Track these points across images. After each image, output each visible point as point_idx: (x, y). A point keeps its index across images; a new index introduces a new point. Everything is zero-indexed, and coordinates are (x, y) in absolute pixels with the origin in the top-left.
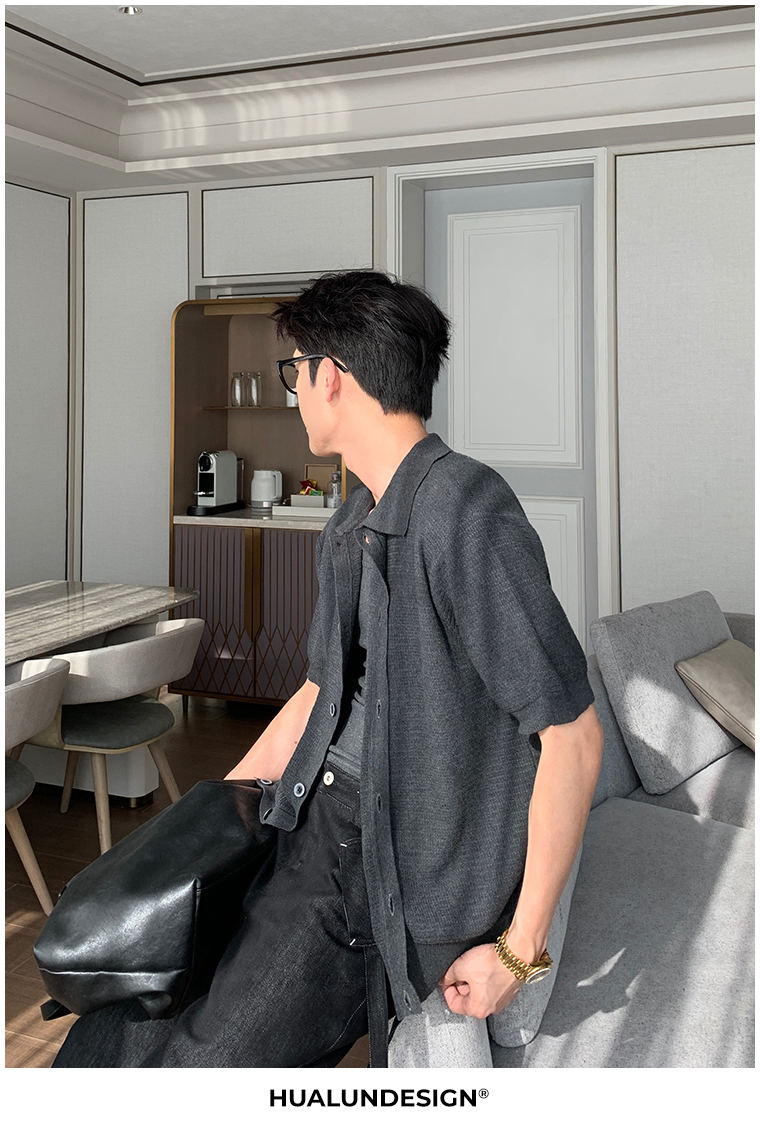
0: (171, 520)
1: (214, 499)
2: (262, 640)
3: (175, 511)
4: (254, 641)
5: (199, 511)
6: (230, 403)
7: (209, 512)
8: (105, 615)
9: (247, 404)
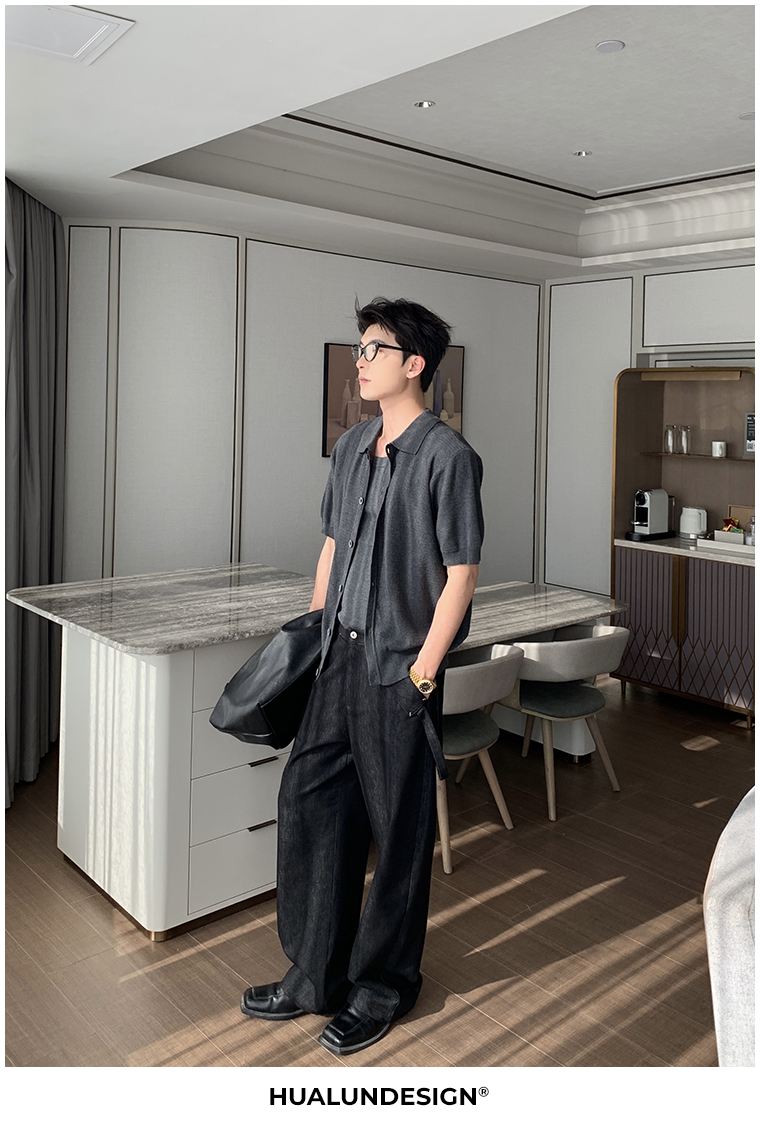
0: (613, 542)
1: (648, 528)
2: (687, 648)
3: (615, 536)
4: (680, 647)
5: (635, 536)
6: (663, 451)
7: (644, 538)
8: (554, 616)
9: (678, 451)
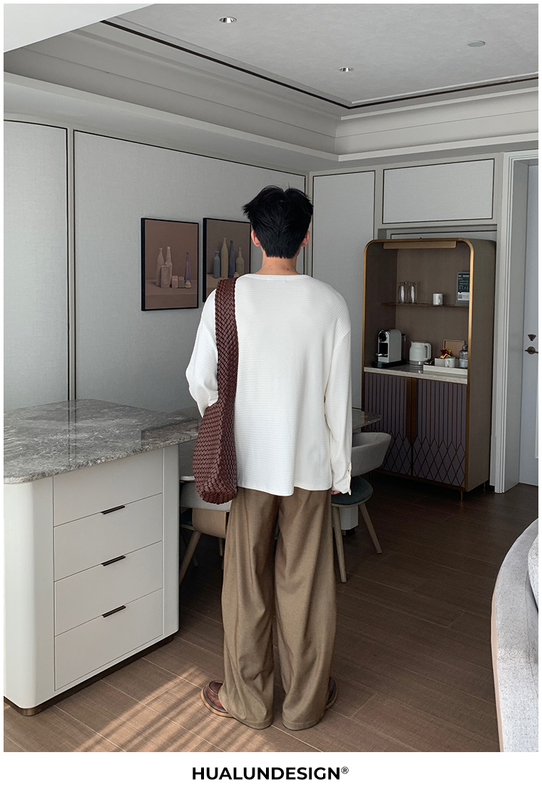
0: (363, 369)
1: (388, 358)
2: (417, 444)
3: (365, 365)
5: (379, 365)
6: (397, 301)
7: (385, 366)
9: (408, 301)
